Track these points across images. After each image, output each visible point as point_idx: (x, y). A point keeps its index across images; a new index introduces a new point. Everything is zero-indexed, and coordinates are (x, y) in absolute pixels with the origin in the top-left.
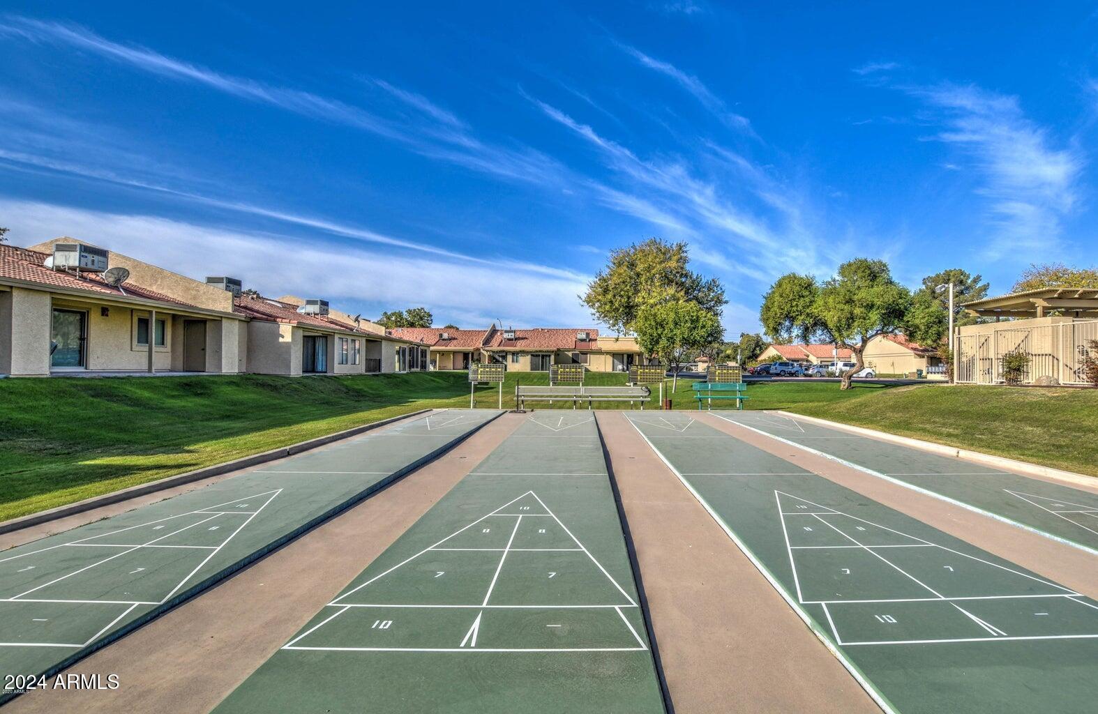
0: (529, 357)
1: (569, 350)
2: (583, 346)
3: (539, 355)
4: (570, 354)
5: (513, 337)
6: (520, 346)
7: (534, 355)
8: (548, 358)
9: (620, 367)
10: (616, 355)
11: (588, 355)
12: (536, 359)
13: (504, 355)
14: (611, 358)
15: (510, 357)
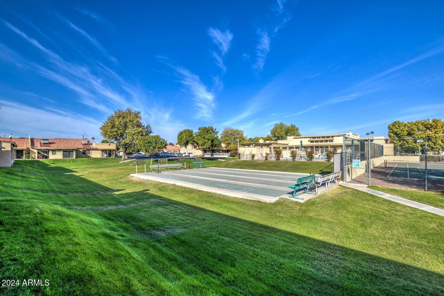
0: (62, 152)
1: (81, 149)
2: (87, 147)
3: (67, 151)
4: (82, 150)
5: (48, 142)
6: (53, 147)
7: (65, 151)
8: (72, 152)
9: (105, 155)
10: (104, 151)
11: (91, 151)
12: (66, 153)
13: (47, 151)
14: (101, 152)
15: (51, 153)
